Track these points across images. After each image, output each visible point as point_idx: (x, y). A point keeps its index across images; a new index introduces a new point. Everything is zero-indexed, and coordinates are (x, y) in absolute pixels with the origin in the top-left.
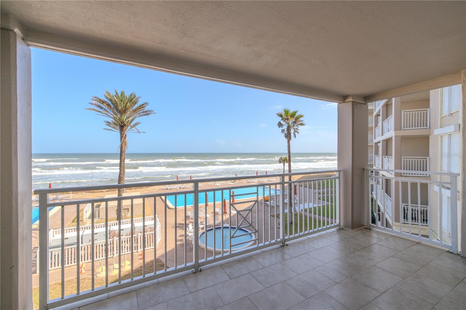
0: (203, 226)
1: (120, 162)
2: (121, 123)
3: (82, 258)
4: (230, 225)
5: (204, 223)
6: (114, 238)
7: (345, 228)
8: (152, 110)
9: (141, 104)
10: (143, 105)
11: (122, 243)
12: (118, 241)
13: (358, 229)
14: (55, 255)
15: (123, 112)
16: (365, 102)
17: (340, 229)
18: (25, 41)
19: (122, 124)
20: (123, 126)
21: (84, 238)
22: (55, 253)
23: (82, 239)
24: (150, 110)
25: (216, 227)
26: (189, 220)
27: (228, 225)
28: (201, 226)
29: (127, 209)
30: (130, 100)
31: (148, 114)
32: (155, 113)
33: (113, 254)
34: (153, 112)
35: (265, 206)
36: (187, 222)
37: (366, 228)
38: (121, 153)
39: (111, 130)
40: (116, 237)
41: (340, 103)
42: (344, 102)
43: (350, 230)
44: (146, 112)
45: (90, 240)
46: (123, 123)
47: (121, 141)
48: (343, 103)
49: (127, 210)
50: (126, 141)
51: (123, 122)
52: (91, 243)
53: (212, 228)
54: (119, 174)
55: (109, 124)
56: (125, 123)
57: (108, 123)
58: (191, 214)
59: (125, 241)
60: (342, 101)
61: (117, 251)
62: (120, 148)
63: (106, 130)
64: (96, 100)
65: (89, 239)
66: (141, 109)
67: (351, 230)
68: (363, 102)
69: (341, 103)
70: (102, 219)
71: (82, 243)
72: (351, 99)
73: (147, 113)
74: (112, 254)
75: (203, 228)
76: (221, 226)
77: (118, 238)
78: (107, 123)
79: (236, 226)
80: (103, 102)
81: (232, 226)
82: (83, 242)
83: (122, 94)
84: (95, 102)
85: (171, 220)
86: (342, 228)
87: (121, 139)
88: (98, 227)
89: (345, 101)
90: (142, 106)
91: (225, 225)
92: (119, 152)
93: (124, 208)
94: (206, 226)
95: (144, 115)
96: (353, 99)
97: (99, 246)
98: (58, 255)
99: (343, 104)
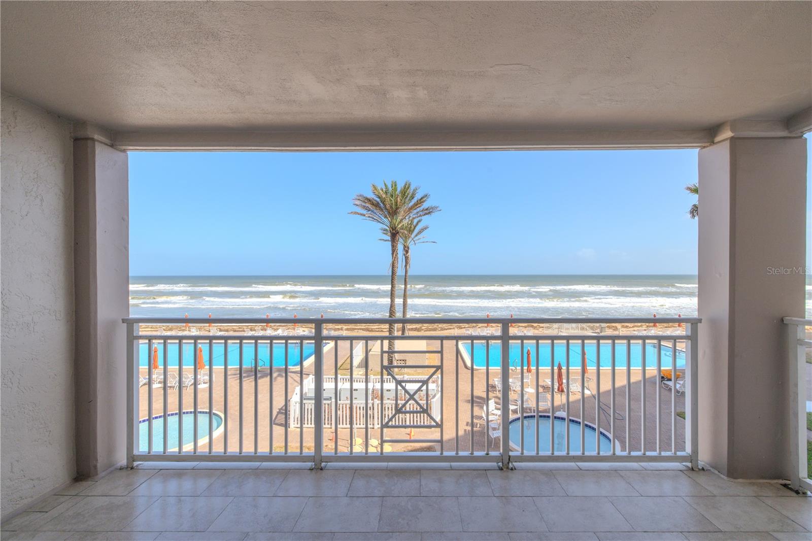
0: (516, 407)
1: (392, 289)
2: (393, 229)
3: (339, 421)
4: (568, 416)
5: (519, 403)
6: (375, 400)
7: (712, 470)
8: (437, 206)
9: (420, 198)
10: (422, 198)
11: (385, 410)
12: (380, 405)
13: (753, 481)
14: (308, 409)
15: (393, 212)
16: (790, 132)
17: (692, 469)
18: (115, 147)
19: (394, 231)
20: (395, 234)
21: (342, 392)
22: (308, 406)
23: (340, 394)
24: (433, 206)
25: (540, 414)
26: (495, 392)
27: (563, 414)
28: (512, 407)
29: (401, 360)
30: (404, 193)
31: (429, 213)
32: (440, 210)
33: (373, 425)
34: (439, 209)
35: (662, 390)
36: (491, 394)
37: (785, 486)
38: (392, 275)
39: (385, 240)
40: (376, 400)
41: (704, 147)
42: (713, 143)
43: (723, 479)
44: (427, 209)
45: (347, 398)
47: (393, 257)
48: (710, 145)
49: (403, 362)
51: (395, 228)
52: (349, 402)
53: (532, 414)
54: (390, 306)
55: (385, 232)
56: (398, 230)
57: (385, 230)
58: (497, 381)
59: (388, 408)
60: (708, 142)
61: (378, 421)
62: (391, 268)
63: (382, 241)
64: (359, 200)
65: (347, 396)
66: (417, 206)
67: (725, 478)
68: (784, 133)
69: (707, 146)
70: (372, 370)
71: (340, 400)
72: (727, 134)
73: (428, 211)
74: (371, 423)
75: (515, 412)
76: (550, 414)
77: (380, 401)
79: (580, 419)
80: (369, 200)
81: (570, 418)
82: (342, 399)
83: (395, 185)
84: (358, 202)
85: (465, 388)
86: (703, 469)
87: (393, 254)
88: (361, 381)
89: (715, 142)
90: (421, 201)
91: (558, 414)
92: (391, 274)
93: (397, 359)
94: (523, 410)
95: (425, 215)
96: (732, 131)
97: (360, 408)
98: (311, 409)
99: (711, 148)
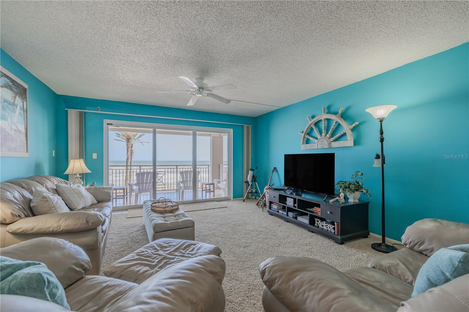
2: (127, 136)
39: (120, 140)
46: (129, 136)
50: (133, 150)
78: (117, 134)
